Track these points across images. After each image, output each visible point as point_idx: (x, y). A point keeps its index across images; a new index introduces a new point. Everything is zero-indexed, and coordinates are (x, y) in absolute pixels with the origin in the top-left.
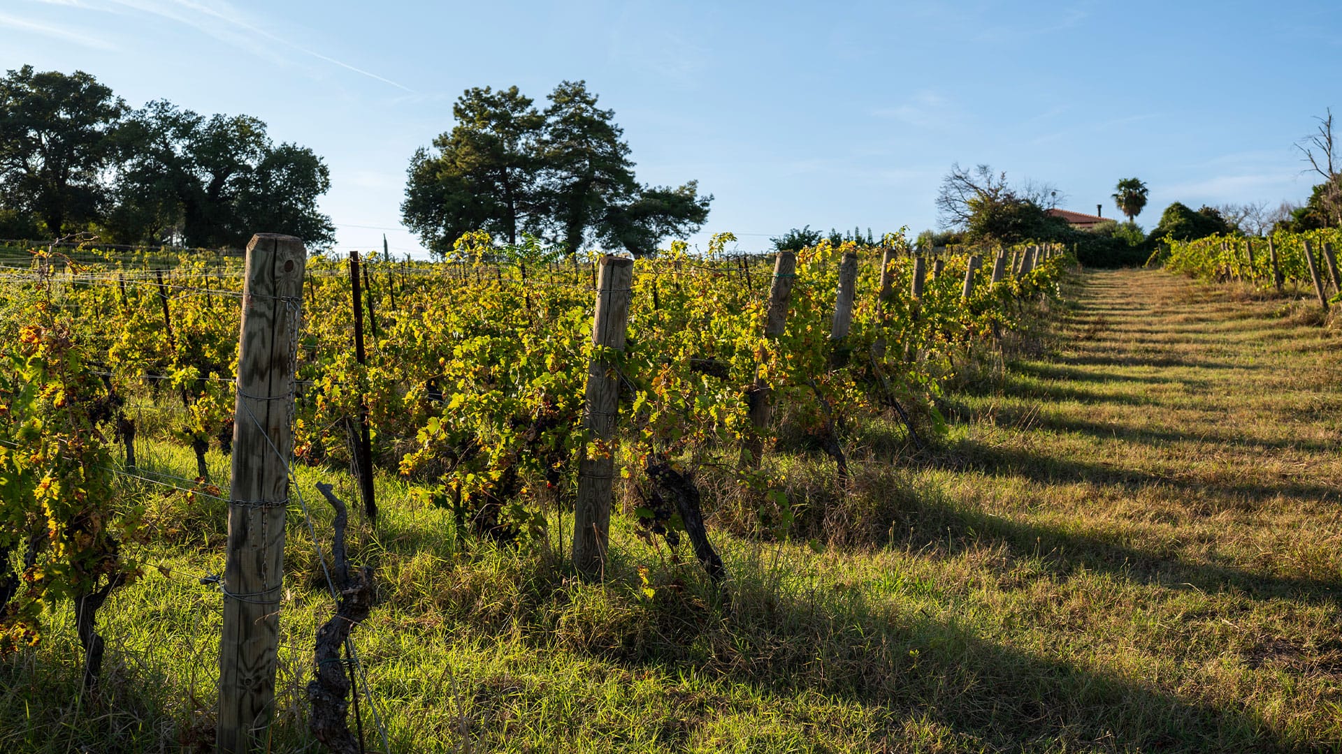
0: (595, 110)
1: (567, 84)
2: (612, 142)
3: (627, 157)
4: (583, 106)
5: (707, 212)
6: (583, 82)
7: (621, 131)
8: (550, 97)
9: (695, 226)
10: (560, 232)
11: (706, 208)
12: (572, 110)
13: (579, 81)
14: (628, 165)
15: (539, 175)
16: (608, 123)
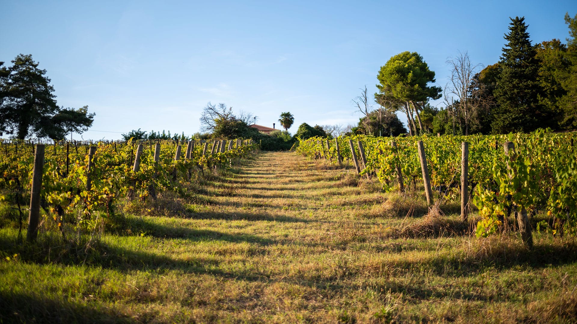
0: (36, 69)
1: (22, 55)
2: (46, 86)
3: (52, 93)
4: (31, 67)
5: (92, 121)
6: (31, 55)
7: (50, 80)
8: (13, 62)
9: (86, 127)
10: (15, 128)
11: (92, 119)
12: (24, 68)
13: (29, 55)
14: (53, 97)
15: (5, 100)
16: (42, 75)
